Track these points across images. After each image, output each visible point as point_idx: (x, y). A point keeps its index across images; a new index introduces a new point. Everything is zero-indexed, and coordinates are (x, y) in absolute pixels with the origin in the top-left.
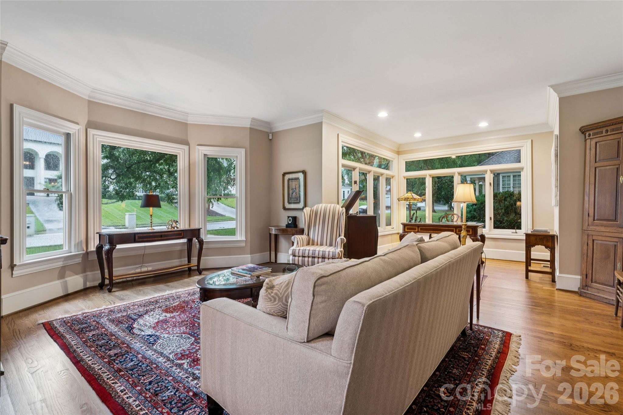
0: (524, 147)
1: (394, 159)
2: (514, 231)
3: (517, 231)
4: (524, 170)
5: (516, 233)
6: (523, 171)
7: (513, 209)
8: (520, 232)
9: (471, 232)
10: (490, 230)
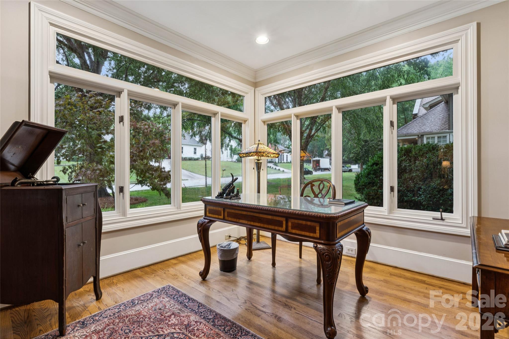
0: (460, 41)
1: (247, 93)
2: (437, 214)
3: (445, 215)
4: (460, 90)
5: (442, 219)
6: (457, 93)
7: (438, 171)
8: (449, 219)
9: (318, 231)
10: (391, 211)
